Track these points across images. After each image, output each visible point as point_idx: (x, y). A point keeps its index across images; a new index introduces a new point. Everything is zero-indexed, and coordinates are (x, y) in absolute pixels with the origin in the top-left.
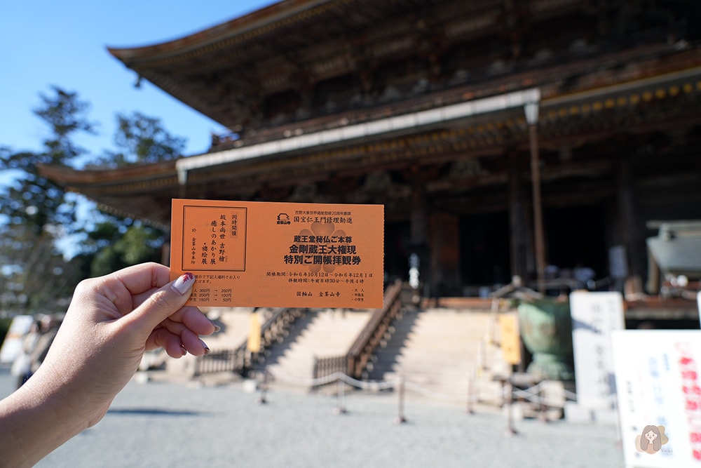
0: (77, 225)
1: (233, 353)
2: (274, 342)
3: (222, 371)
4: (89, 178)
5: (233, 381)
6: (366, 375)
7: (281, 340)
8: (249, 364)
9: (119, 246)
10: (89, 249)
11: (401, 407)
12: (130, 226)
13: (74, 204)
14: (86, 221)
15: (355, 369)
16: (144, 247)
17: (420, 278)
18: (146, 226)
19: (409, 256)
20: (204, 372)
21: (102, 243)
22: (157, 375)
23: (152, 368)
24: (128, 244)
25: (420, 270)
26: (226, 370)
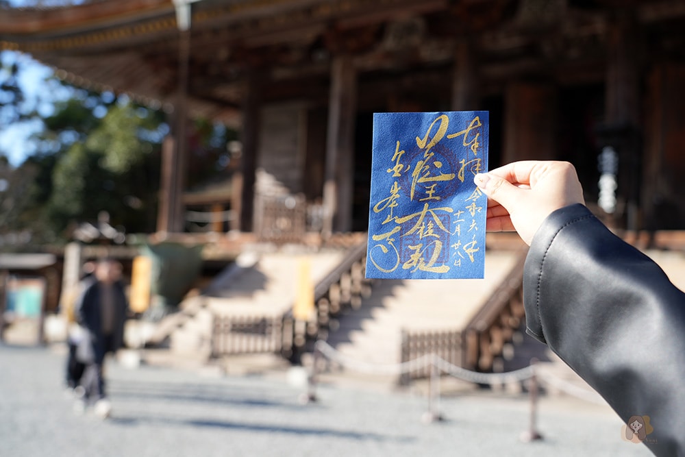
0: (27, 107)
1: (274, 322)
2: (345, 306)
3: (255, 352)
4: (33, 25)
5: (276, 368)
6: (498, 365)
7: (357, 303)
8: (301, 341)
9: (94, 143)
10: (49, 147)
11: (534, 417)
12: (111, 105)
13: (15, 69)
14: (39, 100)
15: (479, 354)
16: (135, 142)
17: (617, 193)
18: (136, 105)
19: (600, 152)
20: (225, 353)
21: (69, 137)
22: (155, 357)
23: (150, 346)
24: (109, 138)
25: (618, 178)
26: (262, 352)
